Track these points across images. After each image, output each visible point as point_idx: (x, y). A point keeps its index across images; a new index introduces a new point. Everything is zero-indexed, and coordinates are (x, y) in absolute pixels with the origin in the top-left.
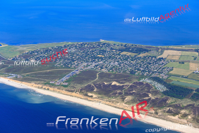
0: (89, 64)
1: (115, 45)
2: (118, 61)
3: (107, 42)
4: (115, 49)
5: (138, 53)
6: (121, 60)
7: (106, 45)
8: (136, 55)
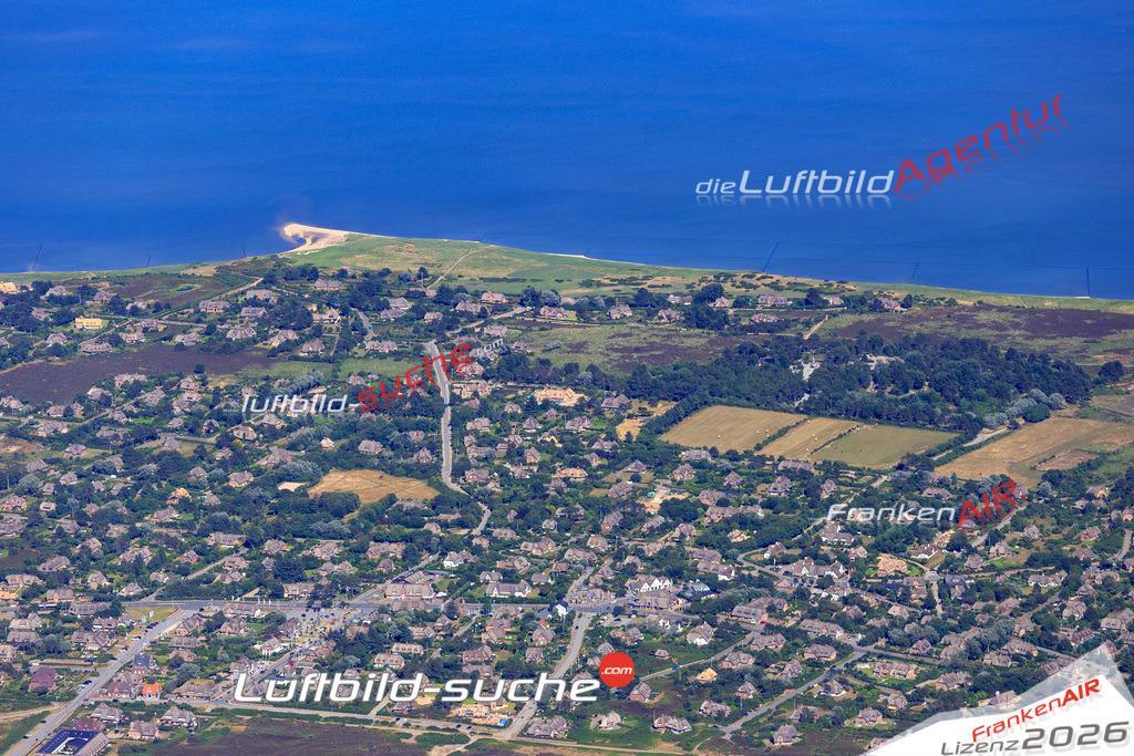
0: (226, 631)
1: (533, 299)
2: (674, 567)
3: (400, 255)
4: (568, 376)
5: (932, 421)
6: (714, 539)
7: (401, 306)
8: (926, 462)
